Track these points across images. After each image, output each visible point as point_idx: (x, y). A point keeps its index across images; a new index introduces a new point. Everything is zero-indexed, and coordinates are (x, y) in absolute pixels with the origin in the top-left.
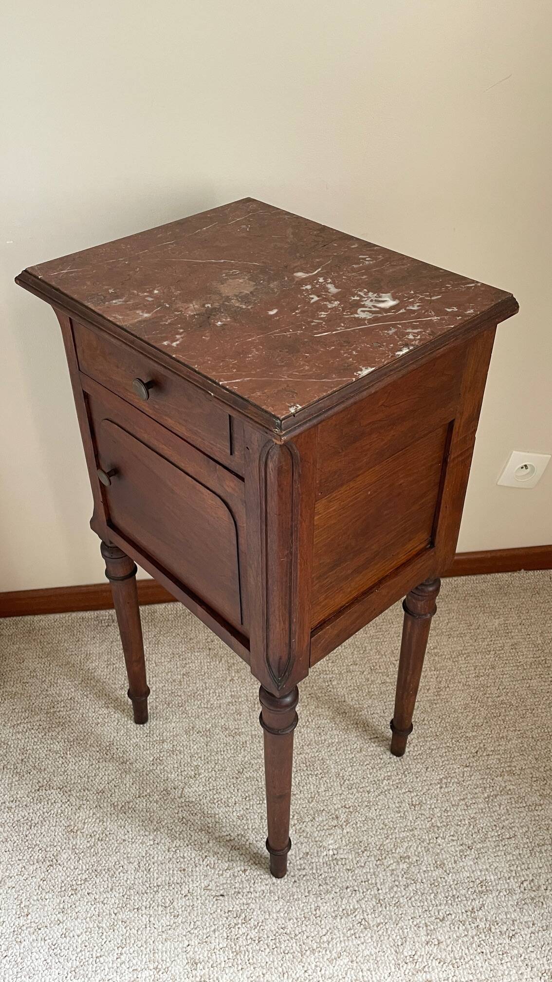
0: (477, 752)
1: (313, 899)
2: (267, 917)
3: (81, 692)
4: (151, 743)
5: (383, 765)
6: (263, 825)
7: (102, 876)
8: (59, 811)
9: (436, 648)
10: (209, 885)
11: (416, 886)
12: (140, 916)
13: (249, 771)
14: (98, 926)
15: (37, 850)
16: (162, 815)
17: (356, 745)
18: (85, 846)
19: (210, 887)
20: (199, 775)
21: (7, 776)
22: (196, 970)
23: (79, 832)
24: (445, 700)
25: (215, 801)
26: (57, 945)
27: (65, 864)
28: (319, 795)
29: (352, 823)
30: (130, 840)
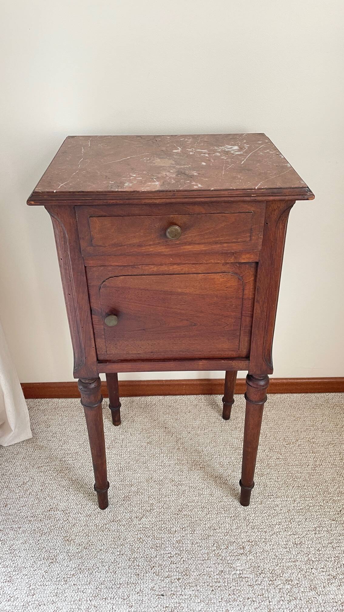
0: (340, 511)
1: (224, 604)
3: (83, 449)
4: (124, 486)
5: (276, 515)
6: (193, 549)
7: (84, 573)
8: (61, 526)
9: (314, 438)
10: (154, 587)
12: (106, 604)
15: (44, 551)
16: (127, 535)
17: (258, 499)
18: (75, 552)
19: (154, 589)
20: (153, 510)
21: (31, 500)
23: (72, 542)
24: (320, 474)
25: (162, 529)
27: (61, 562)
28: (232, 531)
29: (253, 553)
30: (105, 550)
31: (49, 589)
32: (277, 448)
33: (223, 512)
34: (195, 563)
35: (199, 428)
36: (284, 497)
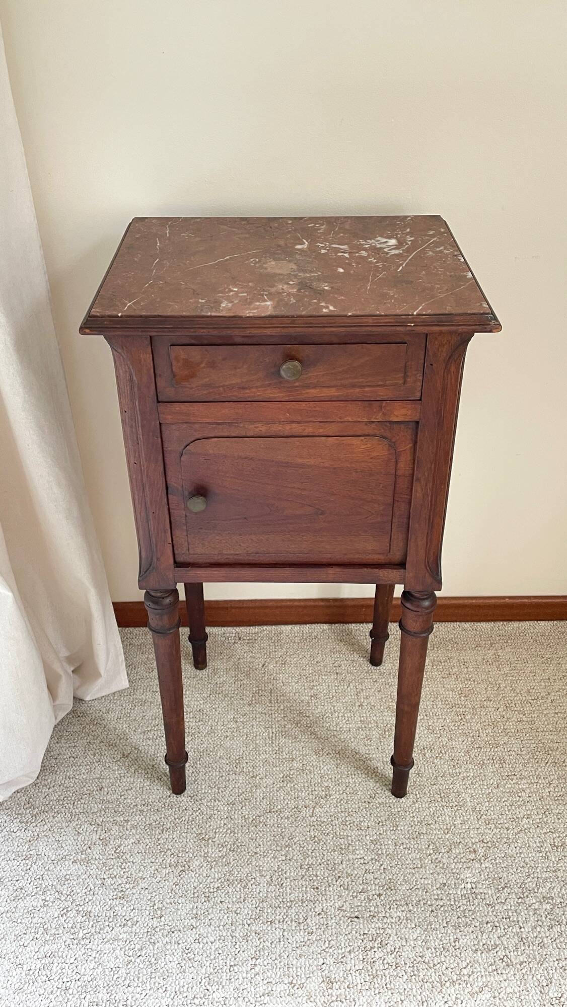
1: (451, 930)
2: (404, 943)
5: (522, 803)
6: (397, 851)
7: (234, 885)
8: (190, 818)
10: (343, 906)
11: (561, 928)
12: (274, 929)
13: (381, 797)
14: (231, 935)
15: (169, 854)
16: (294, 832)
17: (492, 780)
18: (217, 856)
19: (344, 908)
20: (330, 796)
22: (332, 989)
23: (210, 841)
25: (347, 823)
26: (190, 949)
27: (198, 871)
28: (455, 827)
29: (490, 859)
30: (262, 853)
31: (183, 908)
32: (517, 706)
33: (439, 800)
34: (402, 873)
35: (390, 674)
36: (533, 778)
